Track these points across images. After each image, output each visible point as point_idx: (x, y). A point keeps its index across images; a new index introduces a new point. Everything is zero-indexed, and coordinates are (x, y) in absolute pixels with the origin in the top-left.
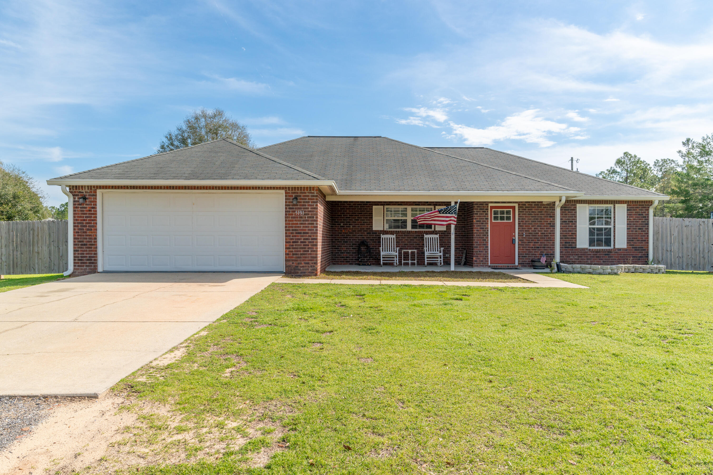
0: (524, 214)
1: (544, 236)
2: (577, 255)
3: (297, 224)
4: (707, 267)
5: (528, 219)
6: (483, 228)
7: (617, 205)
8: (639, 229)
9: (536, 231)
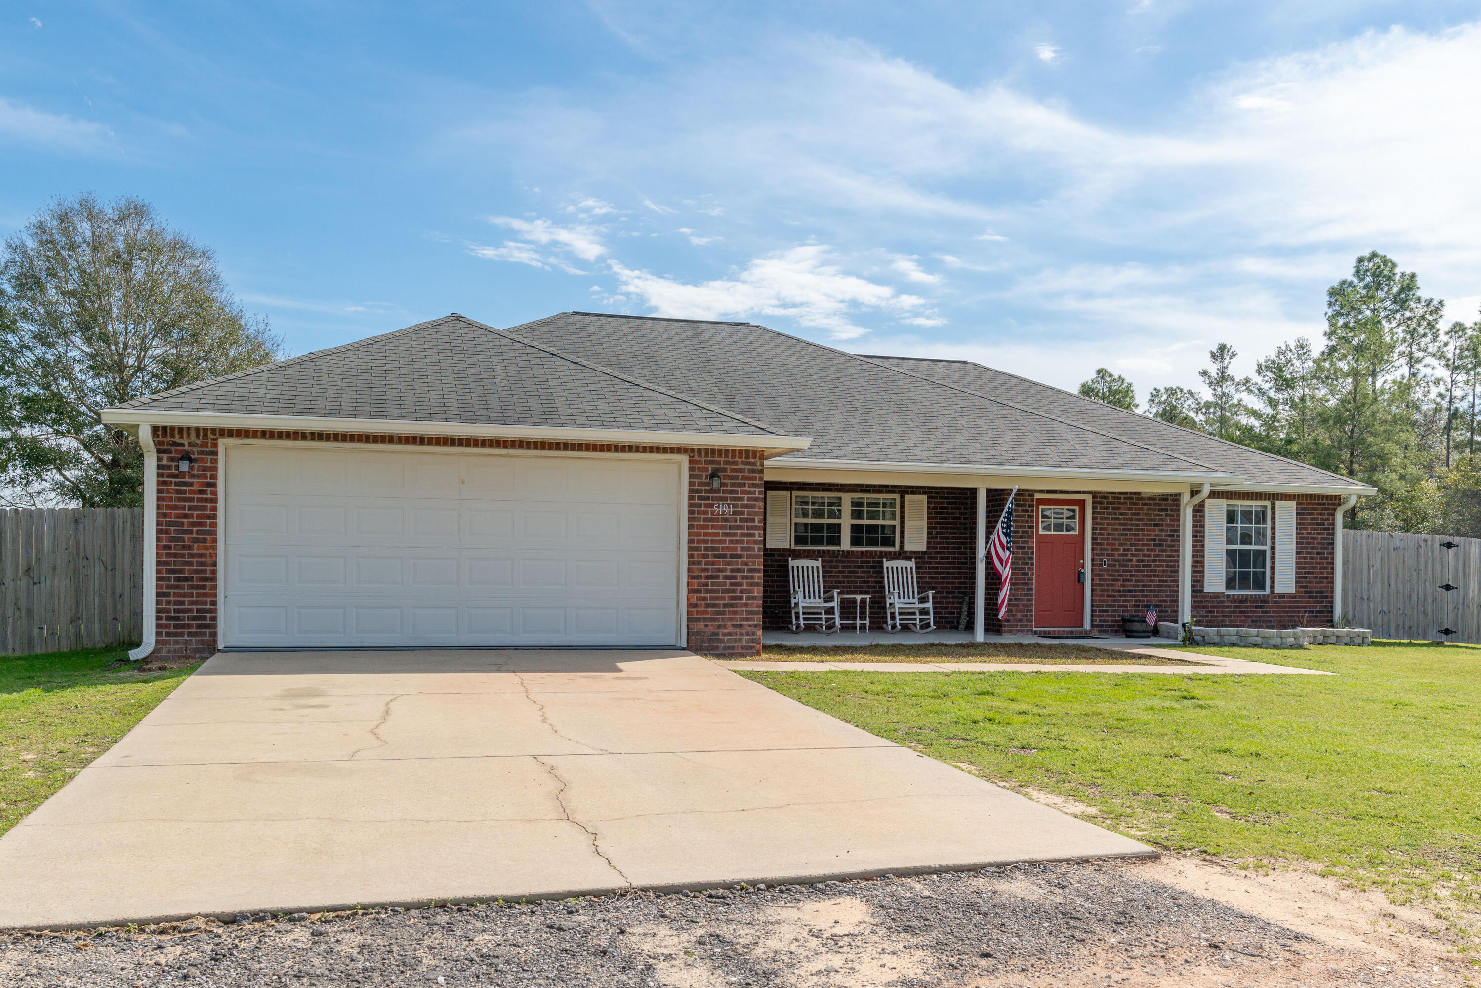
0: (1105, 518)
1: (1143, 566)
2: (1204, 607)
3: (717, 534)
4: (1430, 633)
5: (1113, 529)
6: (1023, 548)
7: (1278, 503)
8: (1317, 553)
9: (1126, 555)
